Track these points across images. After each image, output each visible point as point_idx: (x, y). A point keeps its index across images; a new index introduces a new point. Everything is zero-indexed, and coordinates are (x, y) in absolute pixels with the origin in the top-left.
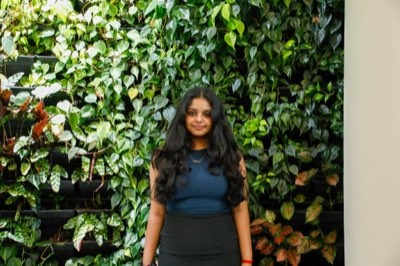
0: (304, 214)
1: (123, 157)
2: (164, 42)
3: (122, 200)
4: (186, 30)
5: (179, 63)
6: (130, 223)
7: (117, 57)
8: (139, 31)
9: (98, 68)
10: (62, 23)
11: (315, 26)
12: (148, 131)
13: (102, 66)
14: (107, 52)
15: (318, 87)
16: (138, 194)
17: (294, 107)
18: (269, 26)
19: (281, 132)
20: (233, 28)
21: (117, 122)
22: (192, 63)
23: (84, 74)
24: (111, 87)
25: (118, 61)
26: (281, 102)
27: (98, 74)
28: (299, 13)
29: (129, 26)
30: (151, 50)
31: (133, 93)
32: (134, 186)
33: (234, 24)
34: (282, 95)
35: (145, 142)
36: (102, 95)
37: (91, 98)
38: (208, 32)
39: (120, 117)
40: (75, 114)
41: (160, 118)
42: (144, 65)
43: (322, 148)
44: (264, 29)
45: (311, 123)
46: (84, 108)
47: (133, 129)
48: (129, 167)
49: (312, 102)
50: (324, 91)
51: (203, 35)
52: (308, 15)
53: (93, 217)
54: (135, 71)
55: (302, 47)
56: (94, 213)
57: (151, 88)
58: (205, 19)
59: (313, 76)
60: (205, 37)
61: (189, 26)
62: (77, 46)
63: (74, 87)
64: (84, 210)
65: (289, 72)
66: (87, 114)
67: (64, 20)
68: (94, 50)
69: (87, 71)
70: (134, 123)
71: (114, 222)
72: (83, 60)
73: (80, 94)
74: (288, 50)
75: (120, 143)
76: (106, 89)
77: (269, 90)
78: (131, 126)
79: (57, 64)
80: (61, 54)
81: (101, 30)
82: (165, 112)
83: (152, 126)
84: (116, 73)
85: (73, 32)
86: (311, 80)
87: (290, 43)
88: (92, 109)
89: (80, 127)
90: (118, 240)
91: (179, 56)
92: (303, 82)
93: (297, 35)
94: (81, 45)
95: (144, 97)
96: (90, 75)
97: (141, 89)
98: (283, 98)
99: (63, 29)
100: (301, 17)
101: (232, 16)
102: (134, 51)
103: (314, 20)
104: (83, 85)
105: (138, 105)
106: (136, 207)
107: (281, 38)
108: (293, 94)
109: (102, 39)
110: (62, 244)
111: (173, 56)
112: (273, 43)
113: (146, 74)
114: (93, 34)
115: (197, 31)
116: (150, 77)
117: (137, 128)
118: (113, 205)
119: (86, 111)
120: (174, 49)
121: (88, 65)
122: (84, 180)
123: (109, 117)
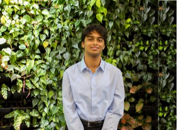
0: (135, 108)
1: (41, 79)
2: (63, 17)
3: (39, 102)
4: (76, 11)
5: (71, 29)
6: (44, 115)
7: (37, 24)
8: (49, 10)
9: (26, 30)
10: (6, 4)
11: (141, 12)
12: (54, 65)
13: (28, 29)
14: (31, 21)
15: (142, 43)
16: (48, 99)
17: (130, 53)
18: (119, 11)
19: (123, 65)
20: (102, 12)
21: (36, 60)
22: (78, 29)
23: (18, 34)
24: (33, 41)
25: (38, 26)
26: (123, 50)
27: (26, 33)
28: (134, 5)
29: (43, 7)
30: (56, 21)
31: (45, 44)
32: (46, 95)
33: (102, 10)
34: (123, 46)
35: (53, 71)
36: (28, 45)
37: (22, 47)
38: (88, 13)
39: (37, 57)
40: (14, 56)
41: (61, 58)
42: (52, 29)
43: (143, 74)
44: (116, 13)
45: (138, 62)
46: (17, 52)
47: (45, 64)
48: (44, 84)
49: (138, 51)
50: (145, 45)
51: (85, 14)
52: (138, 6)
53: (23, 112)
54: (46, 32)
55: (135, 23)
56: (23, 109)
57: (54, 41)
58: (86, 6)
59: (139, 37)
60: (86, 15)
61: (78, 9)
62: (14, 18)
63: (12, 40)
64: (16, 108)
65: (128, 35)
66: (19, 56)
67: (8, 3)
68: (24, 20)
69: (20, 31)
70: (45, 60)
71: (34, 114)
72: (18, 26)
73: (16, 44)
74: (128, 24)
75: (38, 71)
76: (31, 42)
77: (117, 44)
78: (44, 62)
79: (2, 27)
80: (6, 22)
81: (27, 9)
82: (64, 55)
83: (56, 62)
84: (36, 33)
85: (12, 10)
86: (138, 39)
87: (129, 20)
88: (22, 53)
89: (15, 62)
90: (37, 124)
91: (71, 25)
92: (134, 40)
93: (133, 16)
94: (16, 17)
95: (51, 46)
96: (21, 34)
97: (50, 42)
98: (124, 48)
99: (6, 8)
100: (134, 7)
101: (102, 5)
102: (46, 21)
103: (141, 9)
104: (17, 39)
105: (48, 50)
106: (47, 106)
107: (124, 18)
108: (129, 46)
109: (28, 14)
110: (5, 127)
111: (68, 25)
112: (120, 20)
113: (53, 34)
114: (23, 11)
115: (82, 12)
116: (55, 36)
117: (47, 63)
118: (34, 105)
119: (19, 53)
120: (68, 21)
121: (20, 28)
122: (19, 92)
123: (31, 57)
